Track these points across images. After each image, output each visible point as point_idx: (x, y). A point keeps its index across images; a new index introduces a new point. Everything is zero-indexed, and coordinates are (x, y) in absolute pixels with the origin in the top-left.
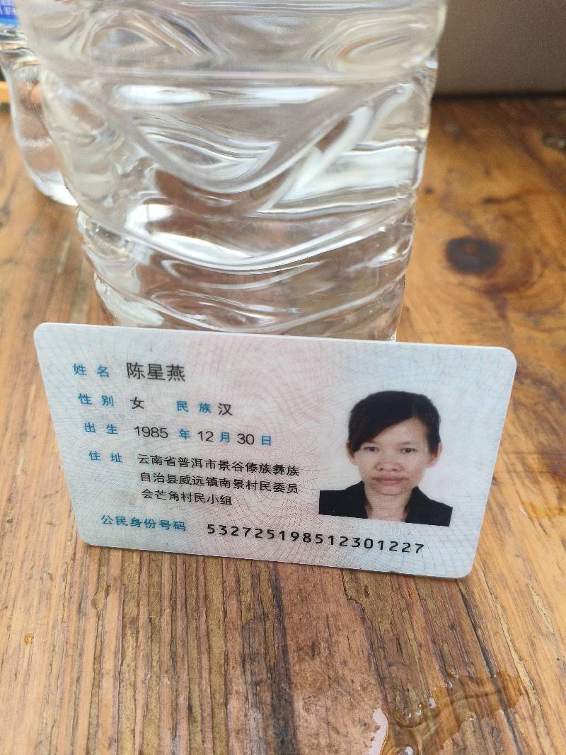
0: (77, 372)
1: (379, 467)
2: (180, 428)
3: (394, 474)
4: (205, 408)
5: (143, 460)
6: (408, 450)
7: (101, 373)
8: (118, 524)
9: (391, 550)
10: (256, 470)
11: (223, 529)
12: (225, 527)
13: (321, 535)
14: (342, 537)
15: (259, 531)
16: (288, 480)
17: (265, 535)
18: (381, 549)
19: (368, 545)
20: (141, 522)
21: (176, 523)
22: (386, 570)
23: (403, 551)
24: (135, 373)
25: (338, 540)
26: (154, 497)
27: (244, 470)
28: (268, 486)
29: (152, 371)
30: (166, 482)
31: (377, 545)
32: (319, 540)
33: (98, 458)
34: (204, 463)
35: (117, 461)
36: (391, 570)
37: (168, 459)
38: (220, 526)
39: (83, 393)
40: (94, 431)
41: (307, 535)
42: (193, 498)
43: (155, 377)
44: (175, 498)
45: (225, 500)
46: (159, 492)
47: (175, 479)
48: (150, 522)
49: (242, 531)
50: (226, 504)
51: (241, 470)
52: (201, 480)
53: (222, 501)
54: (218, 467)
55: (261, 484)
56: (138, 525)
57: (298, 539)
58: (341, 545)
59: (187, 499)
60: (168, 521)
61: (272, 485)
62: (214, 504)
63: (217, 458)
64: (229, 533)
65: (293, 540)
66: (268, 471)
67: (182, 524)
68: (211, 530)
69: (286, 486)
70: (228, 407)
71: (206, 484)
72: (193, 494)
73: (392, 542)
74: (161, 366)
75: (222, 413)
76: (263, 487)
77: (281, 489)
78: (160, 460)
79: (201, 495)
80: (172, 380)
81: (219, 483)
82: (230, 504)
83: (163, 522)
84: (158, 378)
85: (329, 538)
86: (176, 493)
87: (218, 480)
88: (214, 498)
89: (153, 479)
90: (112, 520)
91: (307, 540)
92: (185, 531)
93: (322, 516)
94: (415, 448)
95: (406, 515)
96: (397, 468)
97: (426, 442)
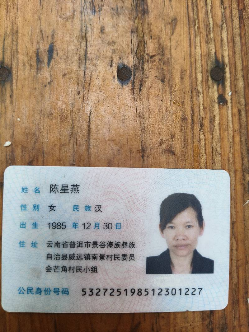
0: (23, 191)
1: (176, 239)
2: (73, 222)
3: (183, 242)
4: (88, 208)
5: (49, 245)
6: (189, 227)
7: (35, 191)
8: (28, 293)
9: (186, 294)
10: (112, 246)
11: (91, 291)
12: (92, 289)
13: (148, 289)
14: (159, 289)
15: (112, 291)
16: (130, 251)
17: (116, 293)
18: (181, 294)
19: (174, 293)
20: (42, 291)
21: (63, 289)
22: (184, 310)
23: (192, 294)
24: (54, 190)
25: (157, 292)
26: (53, 271)
27: (106, 247)
28: (119, 257)
29: (63, 189)
30: (61, 259)
31: (178, 292)
32: (146, 293)
33: (24, 245)
34: (84, 244)
35: (34, 247)
36: (187, 310)
37: (64, 243)
38: (90, 289)
39: (24, 203)
40: (25, 228)
41: (140, 290)
42: (75, 270)
43: (64, 192)
44: (64, 271)
45: (94, 269)
46: (55, 267)
47: (66, 257)
48: (48, 290)
49: (102, 291)
50: (94, 272)
51: (104, 247)
52: (81, 256)
53: (92, 270)
54: (91, 246)
55: (115, 256)
56: (40, 293)
57: (135, 294)
58: (159, 295)
59: (72, 271)
60: (59, 289)
61: (121, 256)
62: (87, 273)
63: (91, 240)
64: (95, 294)
65: (132, 295)
66: (119, 246)
67: (67, 290)
68: (84, 293)
69: (128, 256)
70: (99, 207)
71: (84, 259)
72: (75, 267)
73: (186, 289)
74: (68, 185)
75: (96, 211)
76: (116, 258)
77: (126, 258)
78: (59, 244)
79: (80, 267)
80: (73, 193)
81: (91, 258)
82: (96, 272)
83: (55, 289)
84: (66, 192)
85: (152, 290)
86: (66, 267)
87: (91, 256)
88: (88, 269)
89: (53, 258)
90: (24, 290)
91: (140, 294)
92: (68, 295)
93: (148, 275)
94: (192, 225)
95: (192, 269)
96: (185, 238)
97: (197, 221)
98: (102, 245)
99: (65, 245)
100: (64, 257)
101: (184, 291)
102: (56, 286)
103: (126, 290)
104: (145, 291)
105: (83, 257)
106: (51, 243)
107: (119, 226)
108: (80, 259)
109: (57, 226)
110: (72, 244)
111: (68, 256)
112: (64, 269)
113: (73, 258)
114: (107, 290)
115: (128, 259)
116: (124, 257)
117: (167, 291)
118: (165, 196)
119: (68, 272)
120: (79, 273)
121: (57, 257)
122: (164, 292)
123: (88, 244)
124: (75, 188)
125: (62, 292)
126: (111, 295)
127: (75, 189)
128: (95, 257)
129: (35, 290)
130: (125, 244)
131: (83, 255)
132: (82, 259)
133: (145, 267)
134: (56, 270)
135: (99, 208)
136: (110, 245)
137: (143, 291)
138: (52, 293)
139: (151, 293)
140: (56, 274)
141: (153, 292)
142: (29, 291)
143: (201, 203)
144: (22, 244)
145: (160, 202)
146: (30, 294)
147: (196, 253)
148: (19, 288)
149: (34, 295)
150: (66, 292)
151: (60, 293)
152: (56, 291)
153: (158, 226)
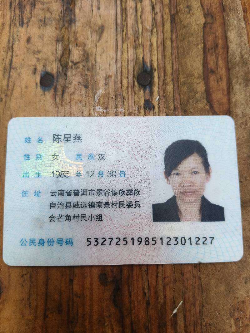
0: (26, 142)
1: (182, 185)
2: (77, 171)
3: (190, 189)
6: (195, 173)
7: (39, 141)
8: (30, 245)
9: (196, 244)
10: (117, 194)
11: (96, 241)
12: (97, 239)
13: (155, 238)
14: (167, 238)
15: (118, 240)
16: (135, 199)
17: (122, 242)
18: (191, 244)
19: (183, 242)
20: (45, 242)
21: (67, 239)
22: (196, 262)
23: (203, 244)
24: (57, 139)
25: (165, 241)
26: (56, 220)
27: (111, 194)
28: (124, 204)
29: (66, 138)
30: (65, 208)
31: (188, 241)
32: (154, 242)
33: (27, 195)
34: (88, 192)
35: (37, 196)
36: (199, 261)
37: (68, 191)
38: (95, 238)
39: (27, 153)
40: (28, 177)
41: (147, 239)
42: (80, 218)
43: (67, 141)
44: (68, 219)
45: (98, 217)
46: (59, 216)
47: (70, 205)
48: (51, 241)
49: (108, 241)
50: (99, 220)
51: (109, 195)
52: (85, 204)
53: (96, 219)
54: (96, 194)
55: (120, 203)
56: (43, 245)
57: (142, 243)
58: (167, 244)
59: (76, 220)
60: (62, 239)
61: (126, 204)
62: (92, 221)
63: (95, 188)
64: (100, 244)
65: (139, 244)
66: (123, 193)
67: (71, 240)
68: (88, 243)
69: (134, 203)
70: (103, 155)
71: (88, 207)
72: (80, 215)
73: (196, 238)
74: (70, 135)
75: (100, 159)
76: (121, 206)
77: (131, 206)
78: (63, 193)
79: (85, 215)
80: (76, 142)
81: (96, 205)
82: (102, 220)
83: (59, 240)
84: (68, 141)
85: (160, 239)
86: (70, 215)
87: (95, 203)
88: (92, 217)
89: (57, 206)
90: (27, 242)
91: (147, 243)
92: (73, 246)
93: (155, 222)
94: (199, 171)
95: (201, 216)
96: (192, 184)
97: (203, 166)
98: (107, 193)
99: (69, 193)
100: (68, 206)
101: (194, 241)
102: (60, 236)
103: (133, 239)
104: (153, 240)
105: (87, 205)
106: (55, 191)
107: (122, 174)
108: (84, 207)
109: (60, 174)
110: (76, 193)
111: (72, 205)
112: (68, 218)
113: (77, 206)
114: (112, 239)
115: (134, 206)
116: (130, 205)
117: (176, 240)
118: (169, 143)
119: (72, 220)
120: (84, 221)
121: (61, 206)
122: (173, 242)
123: (92, 192)
124: (78, 137)
125: (66, 242)
126: (117, 244)
127: (78, 139)
128: (99, 205)
129: (37, 241)
130: (130, 192)
131: (87, 203)
132: (86, 207)
133: (151, 214)
134: (60, 220)
135: (102, 157)
136: (115, 192)
137: (150, 240)
138: (55, 243)
139: (159, 242)
140: (60, 223)
141: (161, 241)
142: (31, 243)
143: (207, 150)
144: (25, 193)
145: (164, 149)
146: (32, 246)
147: (204, 200)
148: (21, 240)
149: (37, 247)
150: (70, 242)
151: (64, 244)
152: (60, 241)
153: (163, 173)
